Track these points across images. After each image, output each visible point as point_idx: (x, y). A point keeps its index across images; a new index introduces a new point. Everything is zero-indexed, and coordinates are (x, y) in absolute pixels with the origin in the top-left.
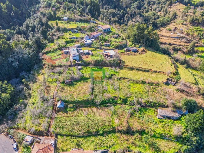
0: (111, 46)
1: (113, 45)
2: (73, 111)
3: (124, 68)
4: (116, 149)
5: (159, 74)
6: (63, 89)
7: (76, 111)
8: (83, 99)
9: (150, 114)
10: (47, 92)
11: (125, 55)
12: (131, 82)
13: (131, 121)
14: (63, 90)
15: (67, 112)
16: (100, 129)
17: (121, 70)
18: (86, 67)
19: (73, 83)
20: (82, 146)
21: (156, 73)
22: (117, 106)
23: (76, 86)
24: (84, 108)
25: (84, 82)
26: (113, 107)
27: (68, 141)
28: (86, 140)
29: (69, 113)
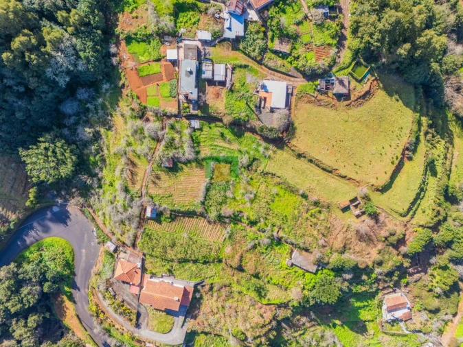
0: (289, 59)
1: (297, 58)
2: (170, 222)
3: (286, 147)
4: (214, 282)
5: (347, 182)
6: (158, 177)
7: (174, 223)
8: (187, 208)
9: (280, 251)
10: (130, 177)
11: (309, 102)
12: (283, 186)
13: (249, 255)
14: (157, 181)
15: (160, 222)
16: (201, 258)
17: (279, 152)
18: (210, 124)
19: (177, 165)
20: (174, 272)
21: (343, 180)
22: (239, 226)
23: (181, 173)
24: (187, 218)
25: (197, 167)
26: (232, 225)
27: (158, 264)
28: (181, 265)
29: (164, 223)
